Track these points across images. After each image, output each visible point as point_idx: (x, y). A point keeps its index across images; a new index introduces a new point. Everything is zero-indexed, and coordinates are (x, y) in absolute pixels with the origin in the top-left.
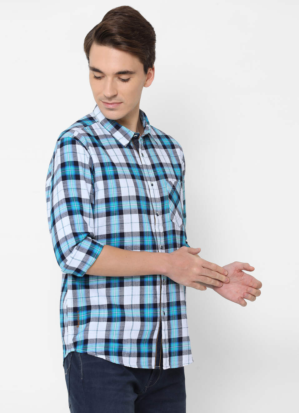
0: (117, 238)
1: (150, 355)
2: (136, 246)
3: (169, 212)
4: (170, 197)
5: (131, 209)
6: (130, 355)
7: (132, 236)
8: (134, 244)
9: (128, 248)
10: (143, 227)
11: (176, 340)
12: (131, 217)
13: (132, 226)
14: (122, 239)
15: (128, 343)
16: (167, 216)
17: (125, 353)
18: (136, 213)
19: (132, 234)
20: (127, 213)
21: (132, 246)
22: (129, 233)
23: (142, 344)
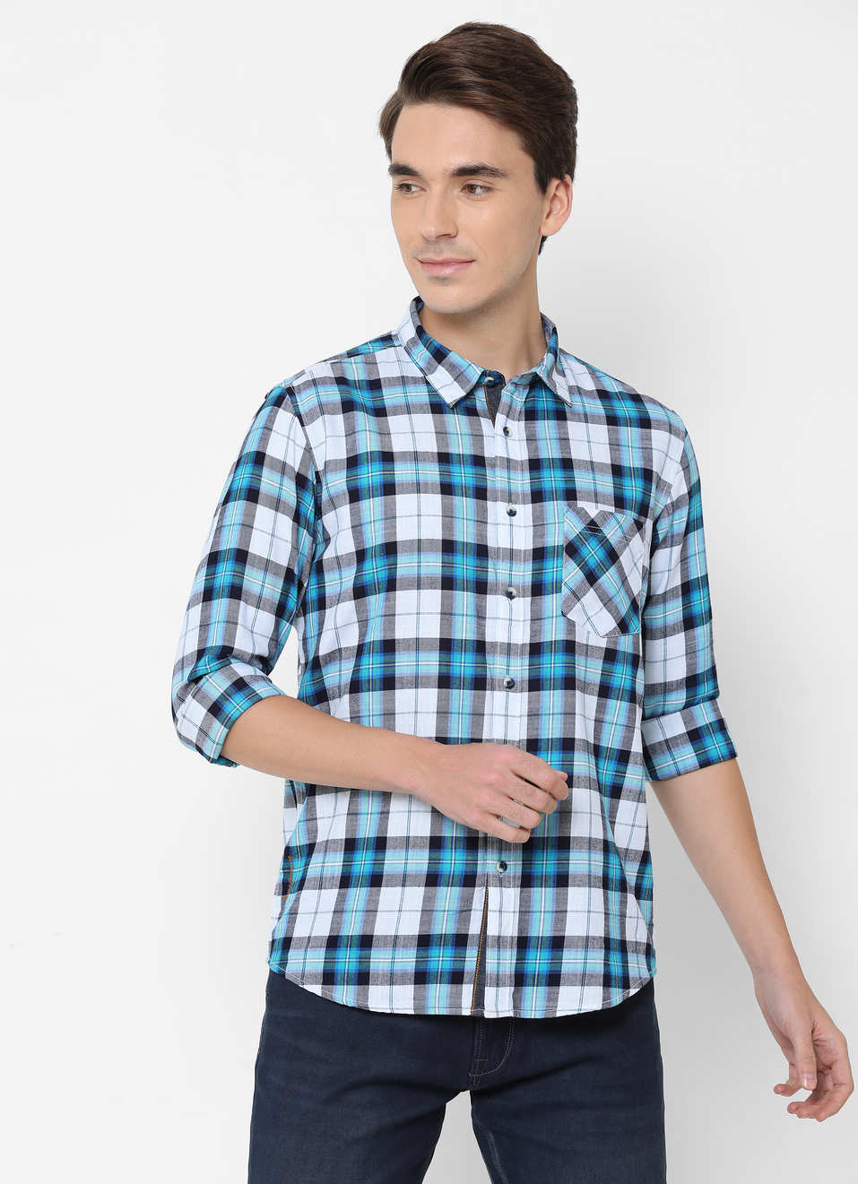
0: (375, 654)
1: (457, 978)
2: (428, 678)
3: (558, 590)
4: (572, 550)
5: (419, 575)
6: (392, 979)
7: (417, 649)
8: (423, 670)
9: (405, 681)
10: (451, 625)
11: (546, 943)
12: (419, 599)
13: (418, 623)
14: (388, 658)
15: (385, 946)
16: (551, 603)
17: (378, 974)
18: (435, 588)
19: (418, 644)
20: (408, 587)
21: (417, 677)
22: (408, 640)
23: (434, 947)
